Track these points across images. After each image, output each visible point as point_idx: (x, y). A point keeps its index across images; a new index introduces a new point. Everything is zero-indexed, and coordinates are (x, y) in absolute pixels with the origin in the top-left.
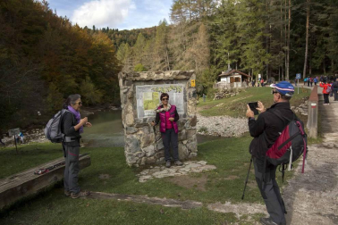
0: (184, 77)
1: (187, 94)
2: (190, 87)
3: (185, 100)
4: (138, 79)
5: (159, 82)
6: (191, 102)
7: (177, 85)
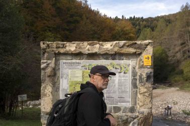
0: (132, 50)
1: (138, 77)
2: (142, 67)
3: (135, 86)
4: (62, 51)
5: (92, 56)
6: (143, 90)
7: (122, 62)
